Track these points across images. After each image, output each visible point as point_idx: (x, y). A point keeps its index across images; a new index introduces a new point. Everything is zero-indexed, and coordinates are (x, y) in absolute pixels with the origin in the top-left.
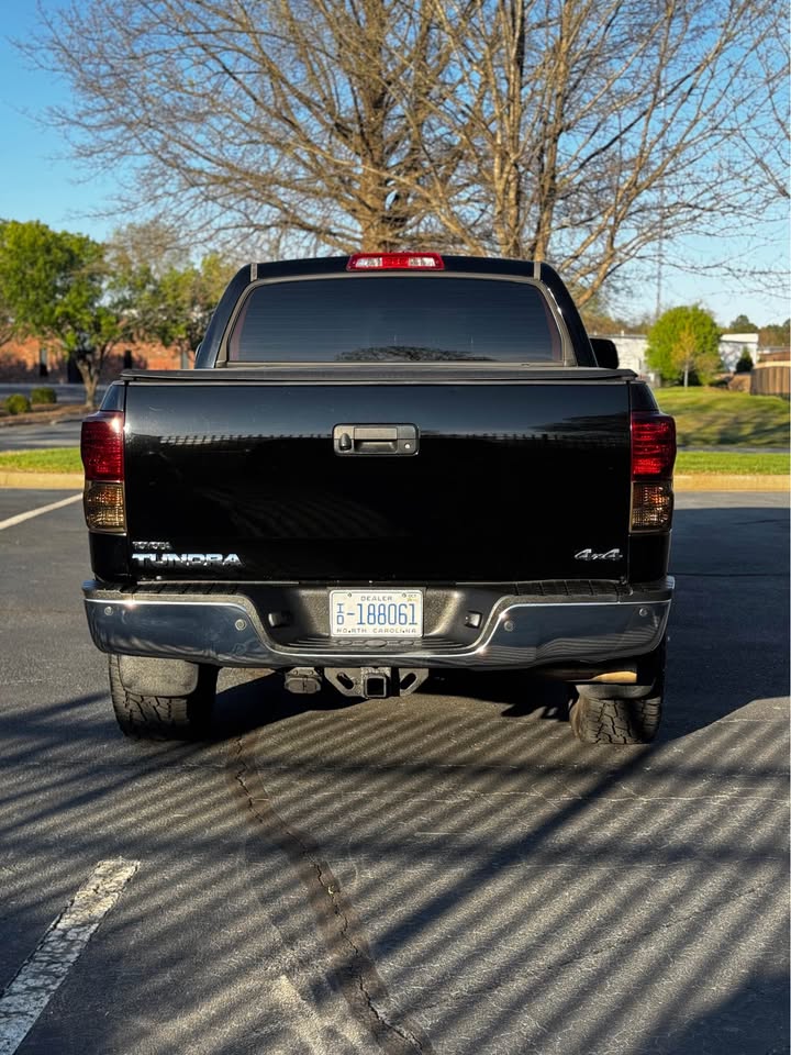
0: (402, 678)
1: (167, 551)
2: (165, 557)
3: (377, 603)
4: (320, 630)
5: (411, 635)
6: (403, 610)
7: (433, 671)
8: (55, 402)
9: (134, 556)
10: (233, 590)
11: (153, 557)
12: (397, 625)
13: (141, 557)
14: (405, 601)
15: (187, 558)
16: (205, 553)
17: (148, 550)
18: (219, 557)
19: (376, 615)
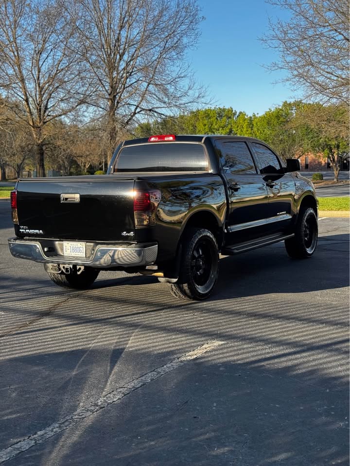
0: (78, 268)
1: (27, 229)
2: (27, 231)
3: (74, 246)
4: (60, 253)
5: (82, 256)
6: (81, 249)
7: (85, 267)
8: (322, 179)
9: (20, 230)
10: (36, 240)
11: (24, 230)
12: (79, 253)
13: (22, 230)
14: (81, 246)
15: (32, 231)
16: (35, 230)
17: (23, 229)
18: (38, 231)
19: (74, 250)
